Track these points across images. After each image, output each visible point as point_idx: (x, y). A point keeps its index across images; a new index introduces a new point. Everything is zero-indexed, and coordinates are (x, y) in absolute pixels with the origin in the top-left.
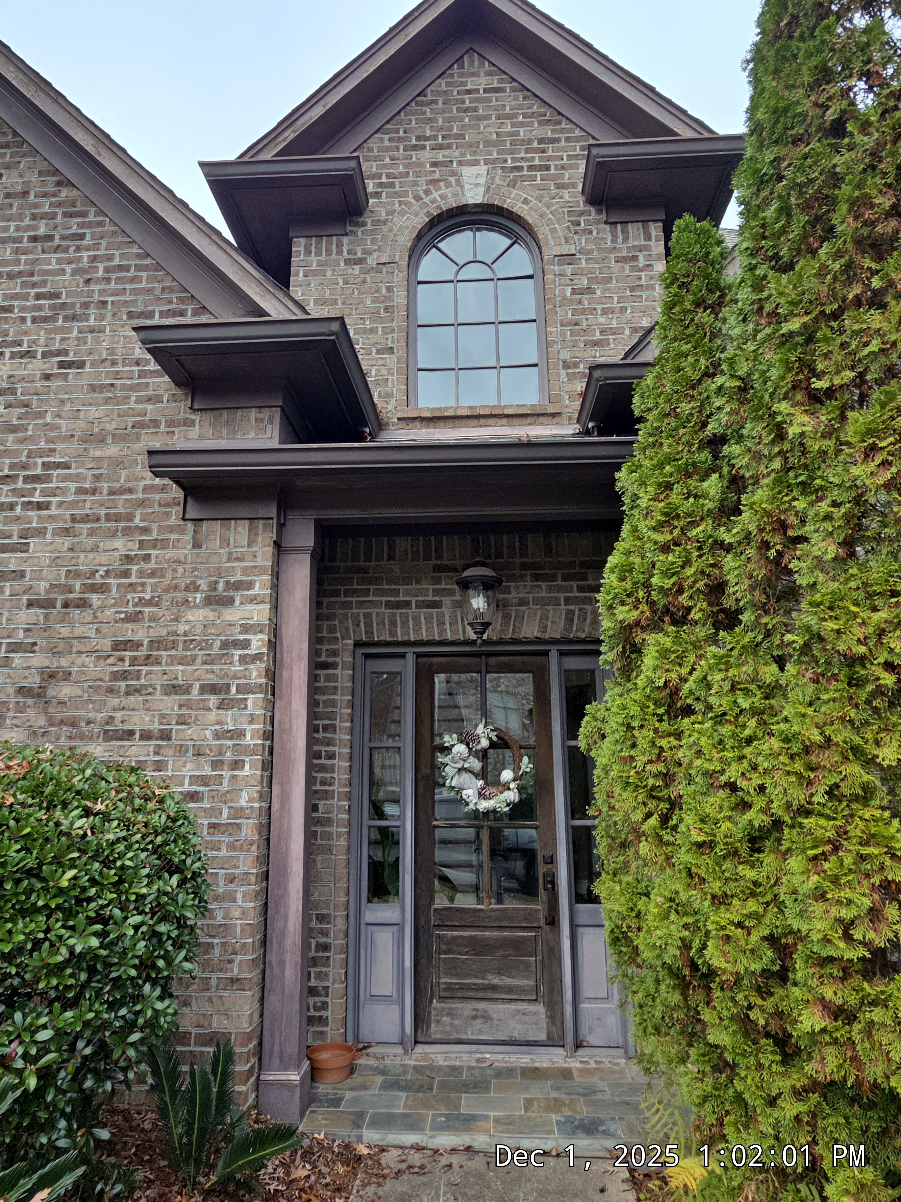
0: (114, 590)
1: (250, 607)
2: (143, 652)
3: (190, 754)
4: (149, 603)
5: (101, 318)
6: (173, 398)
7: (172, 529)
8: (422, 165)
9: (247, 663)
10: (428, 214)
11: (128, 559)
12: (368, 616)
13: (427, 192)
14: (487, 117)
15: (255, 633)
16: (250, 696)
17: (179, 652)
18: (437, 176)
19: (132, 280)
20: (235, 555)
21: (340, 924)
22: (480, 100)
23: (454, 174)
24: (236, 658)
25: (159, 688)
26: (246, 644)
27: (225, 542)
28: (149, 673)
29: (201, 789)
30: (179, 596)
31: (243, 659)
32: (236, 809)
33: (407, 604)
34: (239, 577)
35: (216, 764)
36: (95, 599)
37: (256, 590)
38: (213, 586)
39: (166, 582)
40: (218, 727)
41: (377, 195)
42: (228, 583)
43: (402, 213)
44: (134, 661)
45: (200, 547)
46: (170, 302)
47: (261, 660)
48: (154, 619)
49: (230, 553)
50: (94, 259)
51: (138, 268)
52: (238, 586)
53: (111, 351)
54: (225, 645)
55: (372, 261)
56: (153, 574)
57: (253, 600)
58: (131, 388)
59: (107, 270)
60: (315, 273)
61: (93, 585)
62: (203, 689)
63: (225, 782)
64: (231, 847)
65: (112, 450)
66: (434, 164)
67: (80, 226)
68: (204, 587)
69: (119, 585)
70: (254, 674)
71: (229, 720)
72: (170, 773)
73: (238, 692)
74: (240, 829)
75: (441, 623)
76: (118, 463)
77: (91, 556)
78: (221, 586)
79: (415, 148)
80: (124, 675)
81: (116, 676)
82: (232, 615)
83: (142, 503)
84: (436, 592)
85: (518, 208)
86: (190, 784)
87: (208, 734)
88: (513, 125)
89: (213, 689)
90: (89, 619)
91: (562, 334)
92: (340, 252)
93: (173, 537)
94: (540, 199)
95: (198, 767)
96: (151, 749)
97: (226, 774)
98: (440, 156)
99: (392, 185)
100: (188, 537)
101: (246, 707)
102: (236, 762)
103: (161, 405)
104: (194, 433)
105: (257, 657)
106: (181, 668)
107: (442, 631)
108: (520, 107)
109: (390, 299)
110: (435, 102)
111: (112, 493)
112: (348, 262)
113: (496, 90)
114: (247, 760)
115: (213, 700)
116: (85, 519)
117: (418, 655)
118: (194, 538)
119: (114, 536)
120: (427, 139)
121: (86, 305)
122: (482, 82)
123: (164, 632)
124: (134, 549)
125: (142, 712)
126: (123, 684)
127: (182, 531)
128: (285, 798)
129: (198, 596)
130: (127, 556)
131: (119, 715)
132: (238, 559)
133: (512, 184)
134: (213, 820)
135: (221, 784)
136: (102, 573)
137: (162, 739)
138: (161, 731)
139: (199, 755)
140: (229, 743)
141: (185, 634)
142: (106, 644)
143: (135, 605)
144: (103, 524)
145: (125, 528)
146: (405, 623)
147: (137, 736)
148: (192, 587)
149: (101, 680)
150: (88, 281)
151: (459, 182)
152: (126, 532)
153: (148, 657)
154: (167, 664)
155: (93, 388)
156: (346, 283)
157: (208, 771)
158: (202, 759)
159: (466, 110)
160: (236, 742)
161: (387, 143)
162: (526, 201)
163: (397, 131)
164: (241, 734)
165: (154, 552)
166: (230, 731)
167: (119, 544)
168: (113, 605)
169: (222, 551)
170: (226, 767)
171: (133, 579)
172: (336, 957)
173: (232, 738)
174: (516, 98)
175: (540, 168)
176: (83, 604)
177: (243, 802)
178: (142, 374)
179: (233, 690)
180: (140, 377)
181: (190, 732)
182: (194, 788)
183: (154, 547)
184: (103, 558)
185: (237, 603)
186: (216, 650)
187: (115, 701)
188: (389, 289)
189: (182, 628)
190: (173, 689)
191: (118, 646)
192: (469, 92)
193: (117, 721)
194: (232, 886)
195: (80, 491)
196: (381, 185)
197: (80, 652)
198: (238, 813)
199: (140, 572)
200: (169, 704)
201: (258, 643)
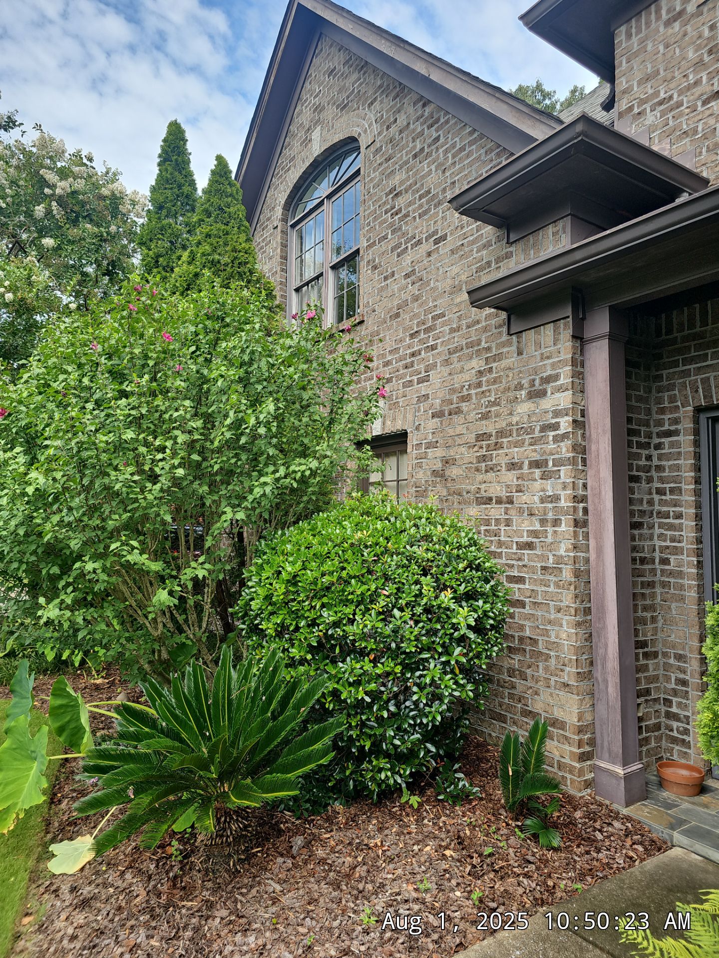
0: (474, 397)
1: (557, 395)
2: (493, 440)
3: (526, 514)
7: (503, 345)
9: (558, 441)
11: (480, 373)
12: (706, 381)
15: (563, 417)
16: (562, 468)
17: (514, 438)
19: (468, 156)
20: (545, 355)
24: (551, 438)
25: (504, 466)
26: (556, 427)
27: (538, 345)
28: (498, 455)
29: (534, 540)
30: (511, 394)
31: (556, 439)
32: (558, 556)
34: (549, 373)
35: (543, 522)
36: (464, 406)
37: (561, 381)
38: (532, 383)
39: (503, 385)
40: (542, 493)
42: (542, 378)
44: (488, 448)
45: (522, 354)
47: (568, 438)
48: (497, 415)
49: (542, 354)
50: (446, 152)
51: (470, 144)
52: (549, 379)
54: (544, 429)
56: (495, 382)
57: (560, 389)
58: (473, 242)
59: (453, 156)
60: (637, 54)
61: (463, 396)
62: (531, 465)
63: (549, 535)
64: (557, 585)
67: (437, 130)
68: (526, 385)
69: (476, 394)
70: (564, 450)
71: (549, 488)
72: (515, 528)
73: (554, 465)
74: (561, 572)
77: (460, 376)
78: (537, 382)
81: (479, 460)
82: (547, 403)
83: (485, 329)
86: (528, 537)
87: (536, 499)
89: (536, 464)
90: (462, 421)
92: (659, 18)
93: (505, 350)
95: (532, 525)
96: (503, 510)
97: (550, 530)
100: (514, 348)
101: (559, 477)
102: (556, 520)
103: (491, 248)
104: (513, 262)
105: (565, 436)
106: (516, 450)
111: (468, 327)
112: (667, 24)
114: (563, 518)
115: (537, 472)
116: (456, 350)
118: (518, 348)
119: (471, 358)
123: (504, 425)
124: (483, 365)
125: (495, 484)
126: (484, 464)
127: (509, 343)
129: (523, 392)
130: (479, 371)
131: (483, 486)
132: (548, 358)
134: (543, 564)
135: (546, 537)
136: (467, 387)
137: (509, 503)
138: (507, 497)
139: (531, 515)
140: (550, 505)
141: (517, 424)
142: (472, 438)
143: (486, 407)
144: (465, 351)
145: (477, 351)
147: (494, 501)
148: (519, 387)
149: (471, 463)
152: (478, 353)
153: (496, 444)
154: (508, 448)
155: (453, 252)
156: (667, 46)
157: (537, 527)
158: (534, 518)
160: (555, 505)
164: (558, 498)
165: (494, 365)
166: (550, 496)
167: (475, 363)
168: (475, 409)
169: (537, 353)
170: (549, 524)
171: (484, 388)
173: (551, 502)
176: (458, 411)
177: (562, 552)
179: (550, 463)
180: (477, 231)
181: (524, 497)
182: (530, 539)
183: (495, 361)
184: (466, 376)
185: (549, 393)
186: (537, 434)
187: (480, 477)
189: (515, 419)
190: (512, 466)
191: (480, 437)
193: (482, 492)
194: (559, 615)
195: (452, 330)
197: (459, 445)
198: (559, 560)
199: (488, 381)
200: (510, 477)
201: (565, 424)
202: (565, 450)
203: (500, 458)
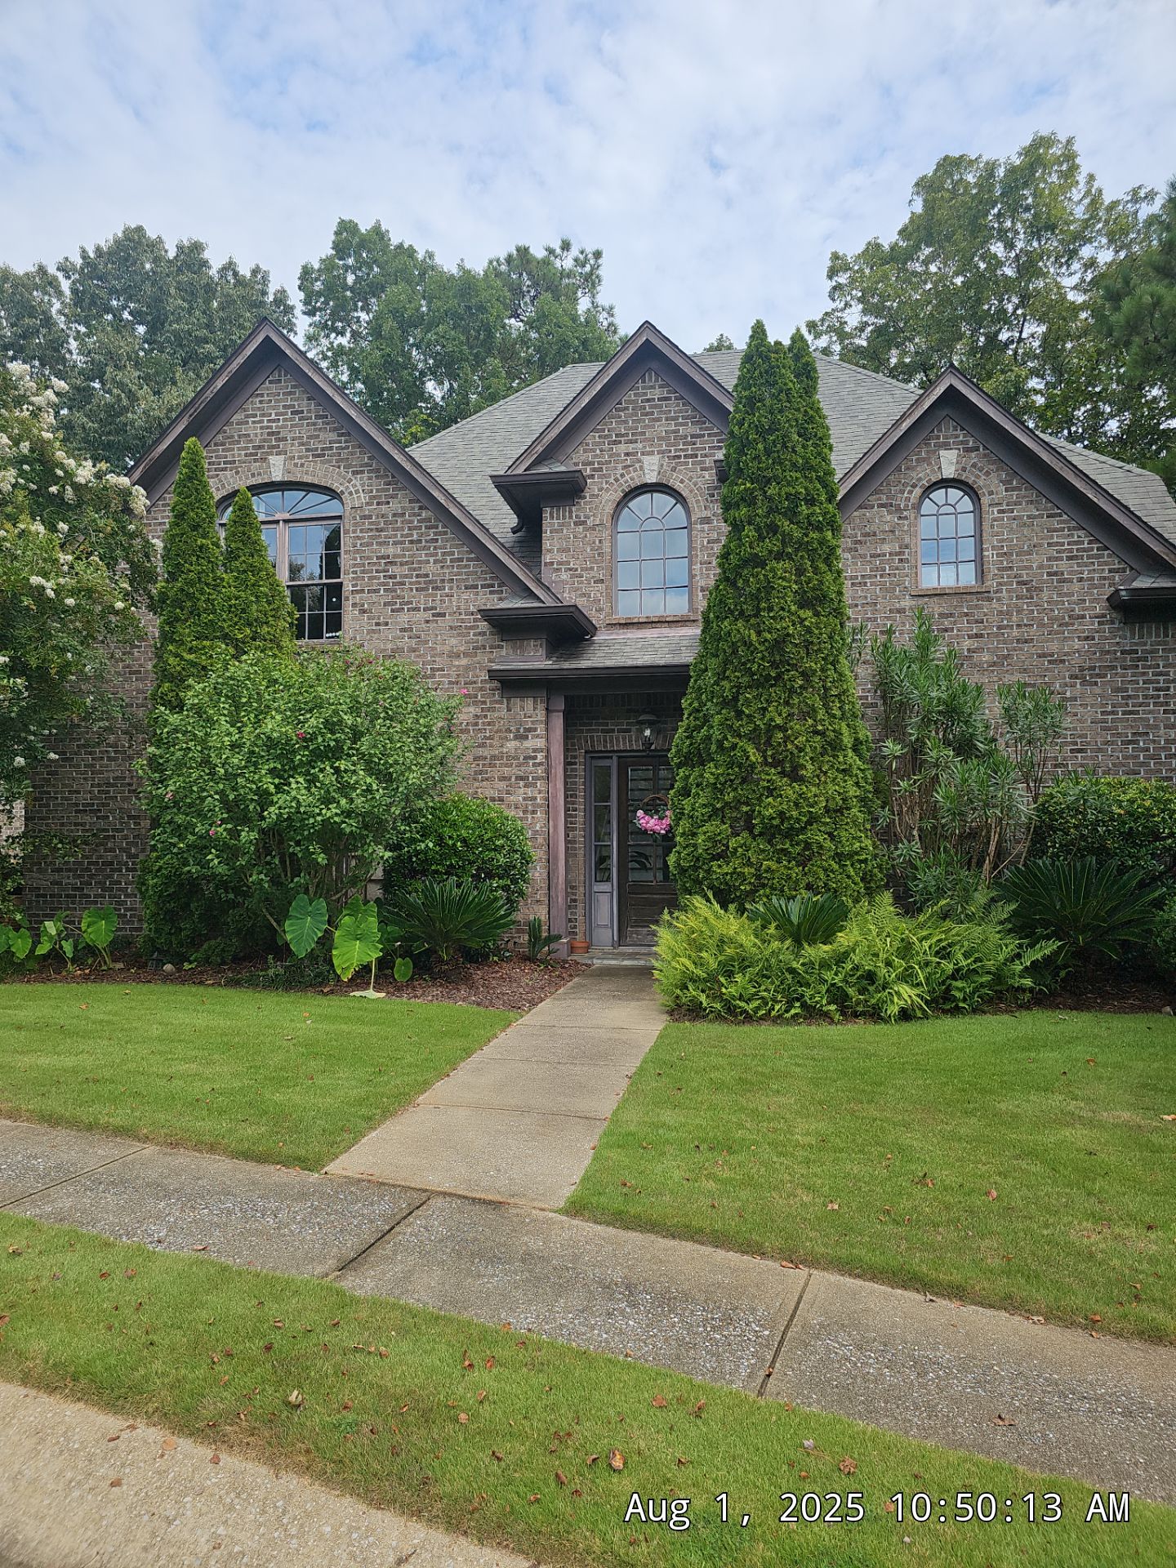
0: (472, 732)
1: (536, 740)
2: (488, 762)
4: (489, 738)
5: (451, 588)
6: (492, 633)
7: (497, 702)
8: (619, 455)
9: (536, 766)
10: (623, 491)
11: (477, 716)
12: (593, 737)
13: (622, 475)
14: (659, 420)
15: (539, 752)
16: (538, 781)
17: (504, 761)
18: (629, 463)
19: (466, 566)
20: (527, 715)
21: (582, 889)
22: (656, 406)
23: (639, 461)
24: (531, 764)
25: (496, 778)
27: (522, 708)
28: (491, 771)
30: (503, 735)
31: (534, 765)
32: (535, 831)
33: (613, 731)
34: (530, 725)
35: (525, 812)
37: (539, 732)
38: (518, 730)
39: (496, 728)
40: (524, 795)
41: (592, 476)
42: (525, 728)
43: (607, 490)
44: (484, 765)
45: (511, 710)
46: (486, 579)
47: (543, 765)
48: (491, 745)
49: (525, 714)
50: (444, 554)
51: (469, 560)
52: (529, 730)
53: (459, 608)
54: (525, 758)
55: (589, 523)
56: (489, 724)
57: (537, 736)
58: (471, 628)
59: (451, 561)
60: (557, 531)
62: (517, 778)
63: (529, 819)
64: (534, 847)
65: (464, 661)
66: (627, 454)
67: (436, 534)
68: (514, 730)
69: (474, 729)
71: (529, 792)
73: (533, 779)
74: (537, 840)
75: (630, 741)
76: (467, 668)
77: (459, 715)
78: (522, 730)
79: (615, 443)
80: (481, 772)
81: (476, 773)
82: (528, 744)
83: (481, 689)
84: (628, 724)
85: (678, 486)
87: (520, 798)
88: (676, 425)
89: (521, 778)
91: (701, 569)
92: (571, 517)
93: (497, 706)
94: (690, 479)
95: (517, 814)
97: (530, 816)
98: (631, 448)
99: (601, 469)
100: (504, 706)
101: (536, 786)
102: (533, 811)
103: (486, 636)
104: (504, 652)
105: (540, 764)
106: (506, 768)
107: (631, 745)
108: (681, 411)
109: (600, 548)
110: (627, 408)
111: (466, 683)
112: (576, 524)
113: (666, 399)
114: (538, 810)
115: (522, 783)
117: (619, 757)
118: (507, 706)
119: (469, 705)
120: (623, 436)
121: (443, 581)
122: (657, 393)
123: (497, 752)
124: (478, 711)
125: (490, 789)
126: (480, 776)
127: (502, 703)
128: (556, 827)
129: (512, 734)
131: (479, 790)
132: (529, 716)
133: (674, 469)
135: (528, 821)
136: (465, 723)
137: (499, 801)
138: (499, 797)
139: (517, 808)
140: (530, 802)
141: (507, 753)
142: (470, 758)
143: (482, 739)
145: (474, 701)
146: (612, 741)
148: (509, 731)
149: (470, 774)
150: (442, 567)
151: (641, 468)
152: (475, 703)
153: (490, 764)
154: (499, 767)
155: (451, 628)
156: (575, 537)
157: (521, 815)
158: (518, 810)
159: (647, 414)
160: (533, 802)
161: (597, 439)
162: (682, 482)
163: (604, 431)
164: (536, 798)
165: (489, 713)
166: (530, 797)
167: (471, 709)
168: (472, 739)
169: (521, 712)
170: (529, 813)
171: (480, 727)
172: (580, 905)
173: (531, 800)
174: (678, 405)
175: (692, 456)
177: (538, 828)
178: (475, 620)
179: (531, 779)
180: (474, 622)
181: (512, 798)
183: (489, 711)
184: (465, 716)
185: (530, 738)
186: (521, 760)
187: (476, 784)
188: (600, 541)
189: (505, 750)
190: (503, 778)
191: (476, 758)
192: (648, 400)
196: (594, 470)
199: (483, 723)
200: (502, 785)
201: (540, 757)
202: (540, 771)
203: (495, 773)
